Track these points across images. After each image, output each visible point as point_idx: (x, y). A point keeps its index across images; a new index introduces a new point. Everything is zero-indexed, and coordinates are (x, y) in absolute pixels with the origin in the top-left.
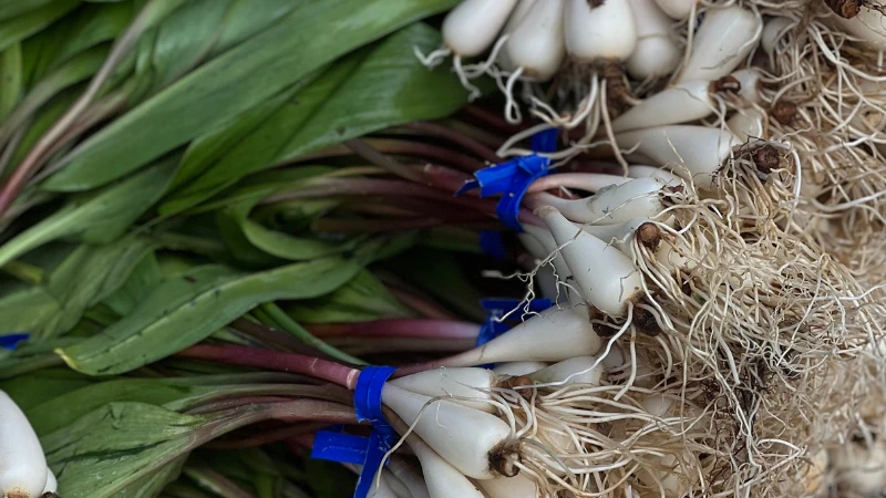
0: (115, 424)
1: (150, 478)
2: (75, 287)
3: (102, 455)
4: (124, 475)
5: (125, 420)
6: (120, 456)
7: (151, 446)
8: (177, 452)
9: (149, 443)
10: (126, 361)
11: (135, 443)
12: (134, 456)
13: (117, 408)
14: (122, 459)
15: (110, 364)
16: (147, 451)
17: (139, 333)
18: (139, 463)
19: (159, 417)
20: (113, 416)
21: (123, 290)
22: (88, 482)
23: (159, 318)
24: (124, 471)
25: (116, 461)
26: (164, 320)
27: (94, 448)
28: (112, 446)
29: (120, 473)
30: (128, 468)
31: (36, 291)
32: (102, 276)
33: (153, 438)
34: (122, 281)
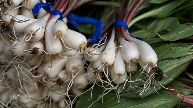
0: (173, 52)
1: (182, 66)
2: (155, 28)
3: (169, 59)
4: (175, 64)
5: (176, 51)
6: (174, 59)
7: (183, 57)
8: (190, 59)
9: (183, 56)
10: (174, 39)
11: (178, 56)
12: (178, 60)
13: (173, 49)
14: (175, 60)
15: (170, 39)
16: (182, 58)
17: (177, 33)
18: (180, 61)
19: (185, 49)
20: (172, 50)
21: (169, 27)
22: (166, 66)
23: (181, 31)
24: (175, 63)
25: (173, 61)
26: (183, 31)
27: (167, 57)
28: (172, 57)
29: (174, 64)
30: (176, 63)
31: (144, 31)
32: (163, 25)
33: (184, 54)
34: (168, 26)
